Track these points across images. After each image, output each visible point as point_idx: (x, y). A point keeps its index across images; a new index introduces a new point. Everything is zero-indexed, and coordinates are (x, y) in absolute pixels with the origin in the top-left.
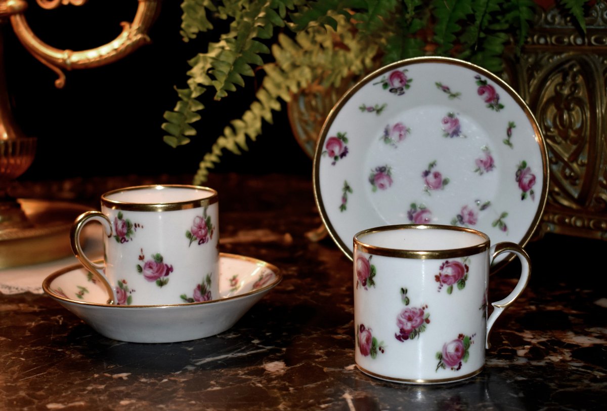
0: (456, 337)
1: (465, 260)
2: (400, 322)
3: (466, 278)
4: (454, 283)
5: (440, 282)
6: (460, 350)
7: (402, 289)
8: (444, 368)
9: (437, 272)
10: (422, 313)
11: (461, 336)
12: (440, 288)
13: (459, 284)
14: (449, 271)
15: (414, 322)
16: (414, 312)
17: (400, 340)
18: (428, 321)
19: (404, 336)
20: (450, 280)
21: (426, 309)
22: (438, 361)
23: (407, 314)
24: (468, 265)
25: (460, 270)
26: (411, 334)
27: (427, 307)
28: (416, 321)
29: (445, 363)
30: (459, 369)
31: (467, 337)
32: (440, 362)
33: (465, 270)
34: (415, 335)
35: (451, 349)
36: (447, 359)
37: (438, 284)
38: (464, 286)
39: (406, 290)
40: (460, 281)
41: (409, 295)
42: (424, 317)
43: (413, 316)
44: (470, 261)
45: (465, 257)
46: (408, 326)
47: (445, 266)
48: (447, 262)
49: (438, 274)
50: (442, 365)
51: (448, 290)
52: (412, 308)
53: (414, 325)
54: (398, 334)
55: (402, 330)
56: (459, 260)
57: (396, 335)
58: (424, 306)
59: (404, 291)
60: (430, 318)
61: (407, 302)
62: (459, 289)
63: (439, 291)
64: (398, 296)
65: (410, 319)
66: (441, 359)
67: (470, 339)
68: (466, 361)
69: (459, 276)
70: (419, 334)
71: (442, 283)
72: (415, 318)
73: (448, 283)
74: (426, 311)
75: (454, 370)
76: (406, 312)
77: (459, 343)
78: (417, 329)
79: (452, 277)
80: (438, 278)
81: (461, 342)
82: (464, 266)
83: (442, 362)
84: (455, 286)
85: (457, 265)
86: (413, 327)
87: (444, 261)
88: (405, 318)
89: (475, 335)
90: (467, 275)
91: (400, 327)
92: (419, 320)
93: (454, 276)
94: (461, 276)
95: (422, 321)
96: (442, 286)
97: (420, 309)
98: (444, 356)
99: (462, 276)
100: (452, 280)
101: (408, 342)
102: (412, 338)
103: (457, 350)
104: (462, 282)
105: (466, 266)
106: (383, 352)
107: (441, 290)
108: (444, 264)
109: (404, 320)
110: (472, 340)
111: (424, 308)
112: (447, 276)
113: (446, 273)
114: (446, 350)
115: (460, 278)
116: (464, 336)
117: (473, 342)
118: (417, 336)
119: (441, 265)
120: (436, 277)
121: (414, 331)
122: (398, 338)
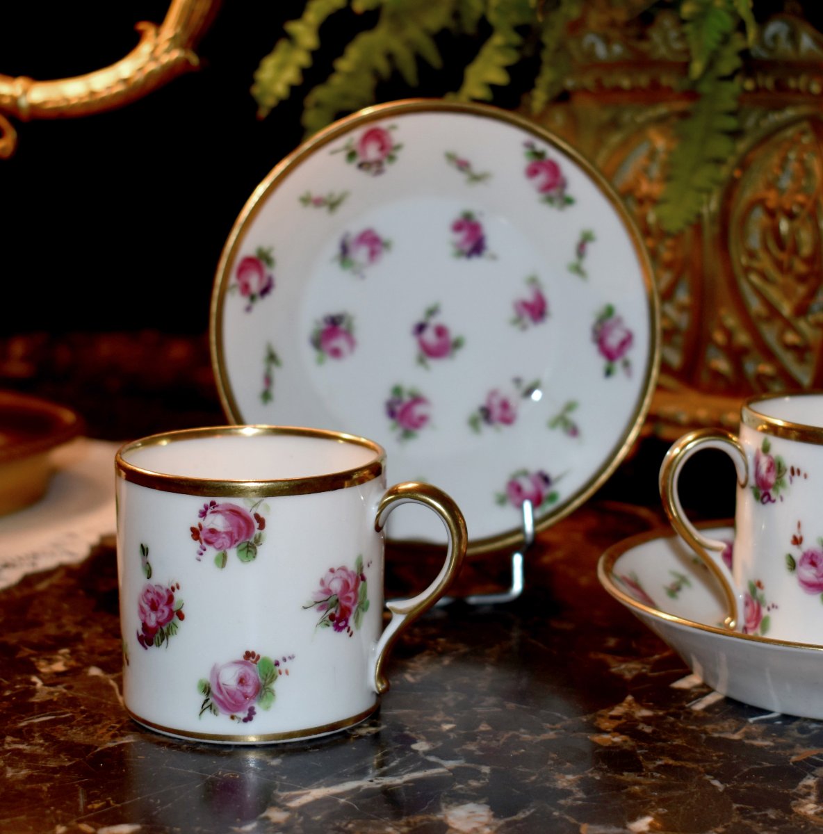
0: (240, 656)
1: (256, 505)
2: (142, 611)
3: (258, 541)
4: (230, 547)
5: (201, 543)
6: (250, 682)
7: (142, 546)
8: (215, 712)
9: (195, 521)
10: (171, 599)
11: (249, 656)
12: (201, 554)
13: (241, 551)
14: (217, 522)
15: (159, 614)
16: (158, 594)
17: (143, 645)
18: (181, 616)
19: (147, 637)
20: (220, 541)
21: (176, 590)
22: (203, 698)
23: (150, 596)
24: (262, 515)
25: (242, 523)
26: (156, 636)
27: (178, 587)
28: (163, 612)
29: (216, 704)
30: (248, 719)
31: (266, 661)
32: (207, 700)
33: (257, 525)
34: (163, 640)
35: (229, 678)
36: (221, 697)
37: (197, 545)
38: (254, 557)
39: (148, 549)
40: (245, 545)
41: (152, 558)
42: (175, 608)
43: (158, 601)
44: (267, 508)
45: (256, 499)
46: (152, 619)
47: (209, 511)
48: (213, 504)
49: (196, 525)
50: (210, 706)
51: (217, 560)
52: (156, 586)
53: (160, 620)
54: (141, 633)
55: (144, 625)
56: (238, 502)
57: (137, 633)
58: (175, 585)
59: (144, 551)
60: (184, 611)
61: (149, 573)
62: (242, 561)
63: (200, 560)
64: (137, 558)
65: (154, 606)
66: (208, 694)
67: (277, 664)
68: (267, 708)
69: (239, 534)
70: (167, 639)
71: (204, 544)
72: (161, 606)
73: (217, 545)
74: (177, 595)
75: (236, 721)
76: (148, 591)
77: (247, 668)
78: (165, 629)
79: (224, 535)
80: (196, 533)
81: (249, 665)
82: (252, 515)
83: (211, 700)
84: (232, 553)
85: (235, 512)
86: (160, 624)
87: (207, 500)
88: (147, 604)
89: (290, 657)
90: (260, 535)
91: (142, 620)
92: (166, 611)
93: (230, 534)
94: (245, 536)
95: (171, 615)
96: (205, 550)
97: (168, 590)
98: (214, 690)
99: (248, 534)
100: (227, 541)
101: (153, 652)
102: (158, 645)
103: (241, 681)
104: (248, 546)
105: (257, 516)
106: (129, 663)
107: (201, 557)
108: (206, 507)
109: (146, 607)
110: (283, 666)
111: (173, 589)
112: (213, 531)
113: (212, 526)
114: (218, 677)
115: (242, 539)
116: (258, 657)
117: (287, 672)
118: (165, 641)
119: (203, 509)
120: (193, 529)
121: (160, 630)
122: (141, 640)
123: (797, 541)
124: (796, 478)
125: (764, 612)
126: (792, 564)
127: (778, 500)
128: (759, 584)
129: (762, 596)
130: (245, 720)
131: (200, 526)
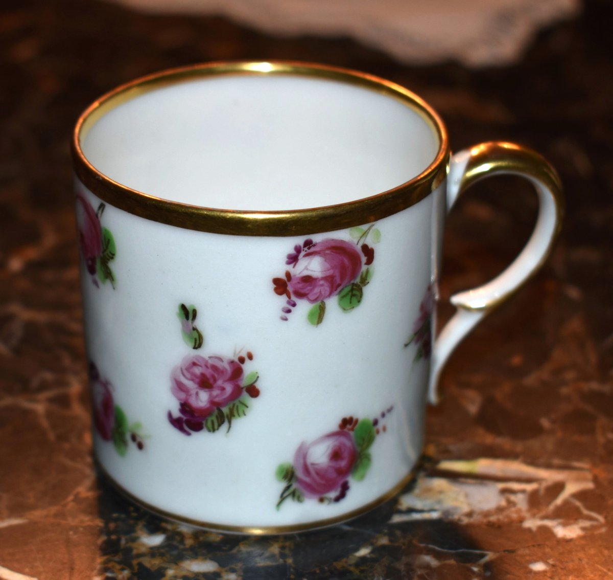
0: (333, 424)
1: (365, 234)
2: (179, 387)
3: (364, 281)
4: (330, 295)
5: (289, 297)
6: (346, 454)
7: (183, 307)
8: (300, 500)
9: (280, 269)
10: (237, 373)
11: (347, 422)
12: (289, 311)
13: (343, 297)
14: (314, 266)
15: (216, 392)
16: (214, 368)
17: (181, 429)
18: (254, 392)
19: (190, 420)
20: (317, 290)
21: (247, 361)
22: (282, 485)
23: (198, 371)
24: (371, 245)
25: (346, 261)
26: (210, 419)
27: (250, 357)
28: (223, 389)
29: (301, 490)
30: (341, 496)
31: (365, 423)
32: (288, 488)
33: (364, 259)
34: (221, 423)
35: (320, 456)
36: (307, 480)
37: (282, 300)
38: (359, 301)
39: (195, 313)
40: (348, 289)
41: (201, 323)
42: (245, 381)
43: (213, 376)
44: (378, 234)
45: (364, 227)
46: (202, 399)
47: (303, 253)
48: (308, 244)
49: (281, 275)
50: (293, 494)
51: (311, 316)
52: (210, 357)
53: (217, 400)
54: (176, 414)
55: (185, 407)
56: (344, 235)
57: (170, 415)
58: (244, 355)
59: (188, 313)
60: (259, 385)
61: (198, 342)
62: (344, 309)
63: (286, 319)
64: (174, 324)
65: (205, 383)
66: (290, 480)
67: (376, 422)
68: (362, 478)
69: (342, 278)
70: (230, 422)
71: (294, 298)
72: (220, 382)
73: (312, 297)
74: (248, 368)
75: (326, 502)
76: (194, 364)
77: (343, 440)
78: (225, 410)
79: (322, 282)
80: (280, 286)
81: (346, 435)
82: (359, 248)
83: (295, 486)
84: (332, 304)
85: (339, 249)
86: (215, 405)
87: (300, 240)
88: (192, 380)
89: (390, 410)
90: (367, 272)
91: (179, 399)
92: (229, 388)
93: (329, 279)
94: (348, 277)
95: (238, 392)
96: (294, 305)
97: (232, 362)
98: (300, 474)
99: (354, 274)
100: (326, 289)
101: (202, 439)
102: (213, 430)
103: (336, 455)
104: (352, 290)
105: (365, 249)
106: (140, 446)
107: (288, 315)
108: (298, 250)
109: (189, 384)
110: (380, 426)
111: (242, 360)
112: (308, 280)
113: (306, 273)
114: (305, 457)
115: (346, 281)
116: (357, 421)
117: (384, 429)
118: (225, 426)
119: (292, 251)
120: (277, 281)
121: (216, 412)
122: (177, 423)
130: (337, 499)
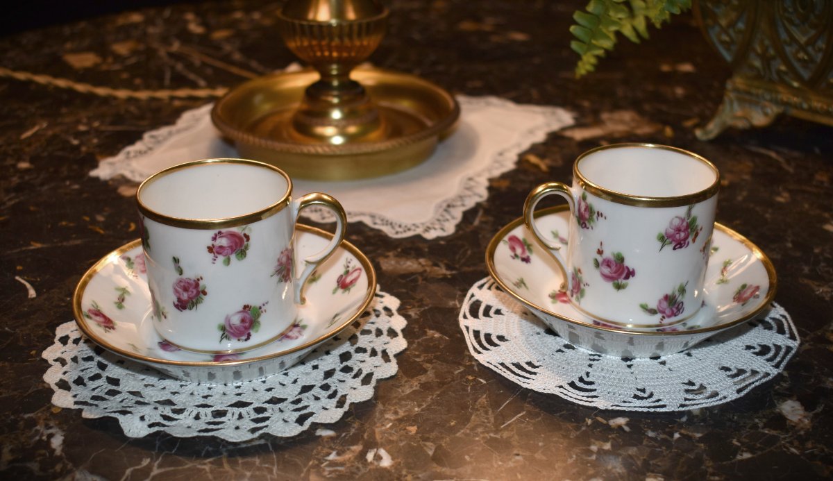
0: (241, 308)
1: (244, 229)
2: (176, 291)
3: (247, 248)
4: (232, 253)
5: (214, 254)
6: (247, 321)
7: (174, 258)
8: (229, 339)
9: (210, 243)
10: (197, 285)
11: (246, 307)
12: (215, 260)
13: (237, 255)
14: (223, 242)
15: (190, 293)
16: (188, 283)
17: (179, 309)
18: (205, 293)
19: (182, 305)
20: (226, 251)
21: (200, 280)
22: (221, 333)
23: (182, 284)
24: (247, 233)
25: (237, 240)
26: (189, 304)
27: (202, 279)
28: (192, 292)
29: (229, 335)
30: (248, 339)
31: (254, 307)
32: (223, 334)
33: (245, 239)
34: (193, 306)
35: (236, 320)
36: (232, 331)
37: (211, 255)
38: (245, 257)
39: (178, 260)
41: (182, 264)
42: (200, 289)
43: (188, 286)
44: (250, 229)
45: (244, 226)
46: (185, 296)
47: (218, 236)
48: (220, 233)
49: (210, 245)
50: (226, 337)
51: (224, 262)
52: (186, 279)
53: (191, 296)
54: (176, 303)
55: (179, 299)
56: (235, 229)
57: (174, 303)
58: (199, 277)
59: (176, 260)
60: (206, 290)
61: (181, 272)
62: (239, 260)
63: (214, 263)
64: (171, 264)
65: (185, 289)
66: (224, 331)
67: (260, 308)
68: (257, 331)
69: (236, 246)
70: (197, 306)
71: (216, 255)
72: (191, 289)
73: (224, 254)
74: (201, 283)
75: (241, 341)
76: (181, 281)
77: (246, 314)
78: (194, 300)
79: (227, 248)
80: (210, 249)
81: (246, 312)
82: (242, 235)
83: (226, 333)
84: (233, 257)
85: (233, 235)
86: (190, 298)
87: (216, 231)
88: (180, 287)
89: (266, 303)
90: (247, 244)
91: (176, 296)
92: (195, 292)
93: (231, 247)
94: (239, 246)
95: (198, 293)
96: (217, 257)
97: (195, 281)
98: (228, 328)
99: (241, 246)
100: (230, 251)
101: (187, 313)
102: (191, 309)
103: (243, 321)
104: (241, 252)
105: (245, 235)
106: (166, 317)
107: (215, 262)
108: (216, 235)
109: (180, 290)
110: (263, 308)
111: (198, 280)
112: (221, 247)
113: (220, 245)
114: (229, 321)
115: (238, 248)
116: (251, 306)
117: (265, 311)
118: (195, 307)
119: (214, 236)
120: (209, 248)
121: (191, 302)
122: (177, 306)
123: (600, 252)
124: (600, 218)
125: (582, 286)
126: (597, 264)
127: (590, 228)
128: (579, 271)
129: (581, 278)
130: (246, 340)
131: (213, 245)
